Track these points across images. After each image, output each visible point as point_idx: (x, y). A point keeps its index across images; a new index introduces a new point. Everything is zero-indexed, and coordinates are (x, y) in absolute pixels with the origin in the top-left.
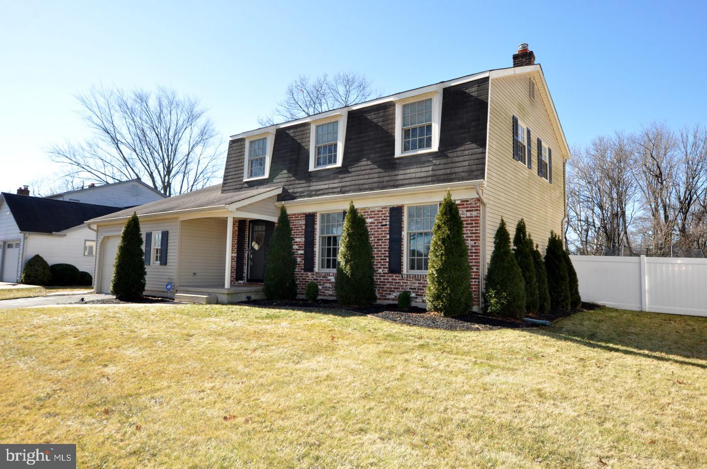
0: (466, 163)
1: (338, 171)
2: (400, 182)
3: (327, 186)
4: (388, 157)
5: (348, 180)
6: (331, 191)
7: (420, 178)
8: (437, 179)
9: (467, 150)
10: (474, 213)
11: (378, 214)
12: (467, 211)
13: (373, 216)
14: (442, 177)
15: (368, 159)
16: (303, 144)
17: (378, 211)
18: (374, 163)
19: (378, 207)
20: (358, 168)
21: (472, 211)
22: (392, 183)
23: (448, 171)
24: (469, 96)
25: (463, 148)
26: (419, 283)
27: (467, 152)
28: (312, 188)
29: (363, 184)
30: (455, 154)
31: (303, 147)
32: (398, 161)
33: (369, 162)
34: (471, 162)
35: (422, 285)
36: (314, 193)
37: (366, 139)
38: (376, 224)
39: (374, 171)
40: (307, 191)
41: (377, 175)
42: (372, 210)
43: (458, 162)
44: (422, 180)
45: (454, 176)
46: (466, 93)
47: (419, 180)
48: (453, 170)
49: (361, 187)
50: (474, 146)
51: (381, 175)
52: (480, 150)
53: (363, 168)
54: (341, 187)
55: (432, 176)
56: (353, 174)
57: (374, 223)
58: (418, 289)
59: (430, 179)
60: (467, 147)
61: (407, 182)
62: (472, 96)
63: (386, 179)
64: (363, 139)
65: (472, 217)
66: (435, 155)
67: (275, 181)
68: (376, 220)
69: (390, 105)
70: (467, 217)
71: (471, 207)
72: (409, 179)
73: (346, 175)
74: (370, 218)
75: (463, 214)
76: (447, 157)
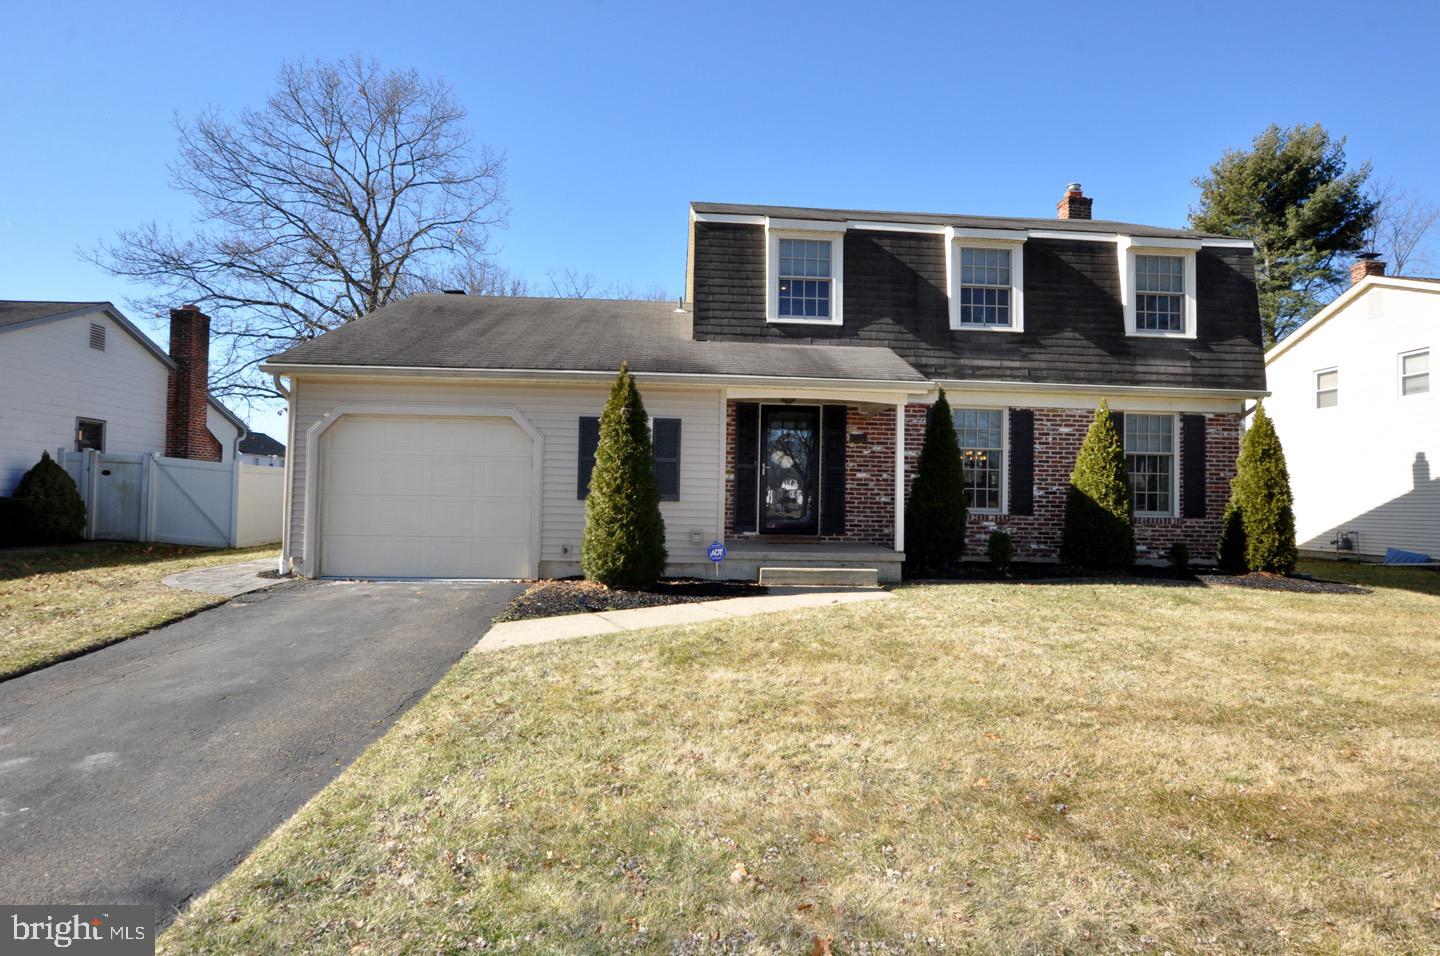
0: (1240, 364)
1: (1015, 339)
2: (1141, 377)
3: (997, 364)
4: (1114, 334)
5: (1040, 360)
6: (1008, 372)
7: (1175, 374)
8: (1199, 381)
9: (1238, 346)
10: (1233, 434)
11: (1082, 421)
12: (1224, 430)
13: (1072, 423)
14: (1208, 379)
15: (1075, 330)
16: (925, 275)
17: (1080, 416)
18: (1088, 338)
19: (1081, 409)
20: (1060, 342)
21: (1231, 430)
22: (1128, 376)
23: (1216, 371)
24: (1227, 268)
25: (1232, 342)
26: (1152, 531)
27: (1238, 349)
28: (962, 362)
29: (1074, 371)
30: (1221, 348)
31: (925, 280)
32: (1131, 343)
33: (1077, 335)
34: (1247, 364)
35: (1157, 534)
36: (971, 372)
37: (1064, 294)
38: (1077, 437)
39: (1091, 351)
40: (954, 366)
41: (1096, 359)
42: (1069, 413)
43: (1225, 360)
44: (1178, 378)
45: (1225, 380)
46: (1221, 262)
47: (1172, 378)
48: (1223, 371)
49: (1070, 374)
50: (1245, 341)
51: (1105, 360)
52: (1256, 349)
53: (1067, 342)
54: (1030, 369)
55: (1192, 375)
56: (1050, 350)
57: (1074, 435)
58: (1152, 540)
59: (1190, 379)
60: (1237, 341)
61: (1154, 377)
62: (1232, 270)
63: (1116, 367)
64: (1059, 293)
65: (1231, 439)
66: (1192, 344)
67: (861, 333)
68: (1078, 430)
69: (1101, 248)
70: (1223, 438)
71: (1229, 425)
72: (1156, 373)
73: (1036, 350)
74: (1066, 425)
75: (1212, 432)
76: (1211, 351)
